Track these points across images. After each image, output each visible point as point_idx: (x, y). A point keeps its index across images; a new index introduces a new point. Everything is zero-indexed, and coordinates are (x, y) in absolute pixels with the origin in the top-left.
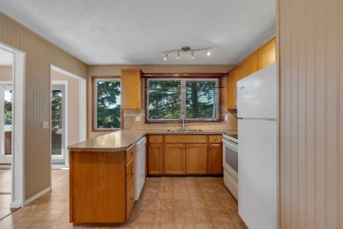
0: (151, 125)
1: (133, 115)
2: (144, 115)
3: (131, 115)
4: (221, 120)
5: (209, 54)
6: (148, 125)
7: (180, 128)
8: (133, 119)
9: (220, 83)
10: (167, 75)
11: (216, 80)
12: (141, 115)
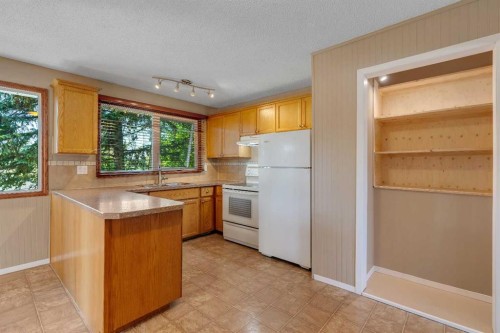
0: (107, 180)
1: (72, 163)
2: (94, 163)
3: (66, 163)
4: (200, 170)
5: (212, 96)
6: (101, 180)
7: (152, 182)
8: (71, 170)
9: (200, 126)
10: (134, 104)
11: (195, 122)
12: (89, 163)
